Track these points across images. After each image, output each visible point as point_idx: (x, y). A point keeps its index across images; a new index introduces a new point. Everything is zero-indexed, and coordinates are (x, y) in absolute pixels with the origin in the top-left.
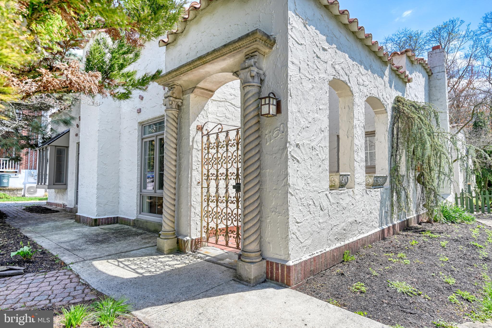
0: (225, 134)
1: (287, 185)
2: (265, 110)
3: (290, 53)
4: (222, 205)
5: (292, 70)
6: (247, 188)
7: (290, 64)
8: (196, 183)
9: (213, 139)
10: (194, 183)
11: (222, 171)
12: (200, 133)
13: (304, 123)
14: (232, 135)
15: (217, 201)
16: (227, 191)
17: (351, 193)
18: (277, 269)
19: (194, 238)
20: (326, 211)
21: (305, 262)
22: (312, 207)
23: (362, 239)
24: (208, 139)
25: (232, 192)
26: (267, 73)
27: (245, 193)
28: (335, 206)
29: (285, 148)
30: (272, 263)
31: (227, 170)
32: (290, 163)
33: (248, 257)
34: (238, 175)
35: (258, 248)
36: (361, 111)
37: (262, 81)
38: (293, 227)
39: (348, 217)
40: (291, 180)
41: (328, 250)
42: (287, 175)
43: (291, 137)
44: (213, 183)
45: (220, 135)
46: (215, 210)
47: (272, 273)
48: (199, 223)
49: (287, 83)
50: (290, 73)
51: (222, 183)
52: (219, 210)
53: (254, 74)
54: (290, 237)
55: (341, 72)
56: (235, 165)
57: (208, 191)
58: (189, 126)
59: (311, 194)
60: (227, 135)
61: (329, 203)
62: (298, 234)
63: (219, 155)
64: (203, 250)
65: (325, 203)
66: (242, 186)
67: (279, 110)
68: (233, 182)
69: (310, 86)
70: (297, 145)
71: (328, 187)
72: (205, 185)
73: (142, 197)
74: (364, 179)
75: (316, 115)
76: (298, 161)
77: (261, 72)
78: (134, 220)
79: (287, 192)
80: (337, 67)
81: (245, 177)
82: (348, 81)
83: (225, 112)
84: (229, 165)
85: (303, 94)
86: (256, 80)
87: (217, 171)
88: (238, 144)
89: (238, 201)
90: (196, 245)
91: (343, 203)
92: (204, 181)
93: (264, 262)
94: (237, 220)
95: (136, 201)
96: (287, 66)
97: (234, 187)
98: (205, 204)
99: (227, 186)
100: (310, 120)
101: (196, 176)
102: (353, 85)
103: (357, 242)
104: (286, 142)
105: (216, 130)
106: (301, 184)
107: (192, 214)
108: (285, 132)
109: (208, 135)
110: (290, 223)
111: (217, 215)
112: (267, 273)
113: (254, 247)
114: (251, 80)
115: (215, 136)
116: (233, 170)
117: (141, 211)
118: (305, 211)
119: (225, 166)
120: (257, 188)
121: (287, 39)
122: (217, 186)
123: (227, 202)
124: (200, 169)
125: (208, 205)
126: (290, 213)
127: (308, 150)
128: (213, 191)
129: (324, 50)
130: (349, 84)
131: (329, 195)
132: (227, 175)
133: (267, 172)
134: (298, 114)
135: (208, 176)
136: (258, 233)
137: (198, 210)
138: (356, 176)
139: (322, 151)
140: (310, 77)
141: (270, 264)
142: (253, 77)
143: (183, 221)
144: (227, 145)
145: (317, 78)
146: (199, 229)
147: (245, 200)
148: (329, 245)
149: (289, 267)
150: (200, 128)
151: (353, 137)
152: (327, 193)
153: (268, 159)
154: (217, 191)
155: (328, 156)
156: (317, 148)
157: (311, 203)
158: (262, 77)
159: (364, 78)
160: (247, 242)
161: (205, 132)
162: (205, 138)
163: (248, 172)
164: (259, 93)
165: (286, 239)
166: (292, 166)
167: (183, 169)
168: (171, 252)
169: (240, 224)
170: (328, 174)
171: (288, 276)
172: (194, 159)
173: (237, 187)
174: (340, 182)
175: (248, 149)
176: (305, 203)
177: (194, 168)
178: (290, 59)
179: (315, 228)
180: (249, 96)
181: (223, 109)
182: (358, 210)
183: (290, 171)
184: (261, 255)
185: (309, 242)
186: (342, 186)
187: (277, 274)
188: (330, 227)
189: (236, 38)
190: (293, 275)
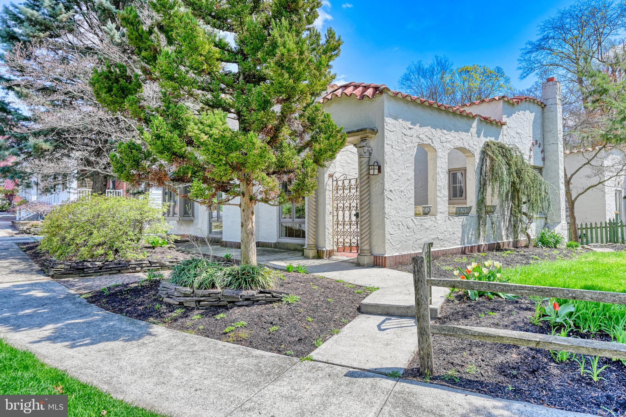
0: (348, 181)
1: (384, 213)
2: (372, 172)
3: (385, 139)
4: (347, 227)
5: (387, 148)
6: (362, 215)
7: (386, 146)
8: (329, 213)
9: (340, 183)
10: (327, 212)
11: (347, 205)
12: (331, 179)
13: (395, 177)
14: (353, 182)
15: (344, 224)
16: (350, 218)
17: (434, 219)
18: (379, 259)
19: (328, 249)
20: (412, 229)
21: (396, 256)
22: (401, 226)
23: (443, 250)
24: (337, 183)
25: (354, 218)
26: (373, 149)
27: (361, 218)
28: (419, 227)
29: (383, 193)
30: (377, 257)
31: (350, 204)
32: (386, 201)
33: (363, 253)
34: (357, 207)
35: (368, 248)
36: (444, 161)
37: (370, 154)
38: (388, 236)
39: (430, 235)
40: (386, 211)
41: (412, 252)
42: (384, 208)
43: (387, 186)
44: (341, 213)
45: (345, 181)
46: (342, 230)
47: (377, 262)
48: (332, 240)
49: (384, 157)
50: (386, 150)
51: (347, 213)
52: (345, 230)
53: (365, 151)
54: (386, 241)
55: (425, 138)
56: (355, 201)
57: (338, 218)
58: (324, 175)
59: (400, 219)
60: (350, 182)
61: (414, 225)
62: (391, 240)
63: (345, 195)
64: (334, 257)
65: (411, 224)
66: (360, 214)
67: (379, 171)
68: (354, 212)
69: (400, 154)
70: (391, 191)
71: (413, 214)
72: (335, 214)
73: (280, 224)
74: (447, 209)
75: (404, 171)
76: (391, 200)
77: (370, 149)
78: (275, 243)
79: (384, 217)
80: (421, 136)
81: (361, 209)
82: (431, 143)
83: (347, 158)
84: (351, 201)
85: (394, 160)
86: (367, 154)
87: (344, 205)
88: (357, 188)
89: (357, 224)
90: (329, 254)
91: (427, 226)
92: (335, 212)
93: (372, 256)
94: (357, 236)
95: (276, 228)
96: (383, 146)
97: (355, 215)
98: (335, 227)
99: (350, 214)
100: (400, 174)
101: (329, 208)
102: (436, 145)
103: (438, 251)
104: (384, 189)
105: (342, 178)
106: (393, 212)
107: (327, 234)
108: (383, 184)
109: (337, 181)
110: (386, 234)
111: (344, 234)
112: (374, 262)
113: (366, 247)
114: (364, 154)
115: (342, 181)
116: (354, 204)
117: (280, 236)
118: (396, 228)
119: (348, 201)
120: (368, 215)
121: (384, 131)
122: (344, 214)
123: (350, 225)
124: (331, 204)
125: (338, 227)
126: (386, 229)
127: (398, 193)
128: (340, 218)
129: (410, 129)
130: (432, 145)
131: (415, 220)
132: (350, 208)
133: (374, 206)
134: (391, 173)
135: (337, 208)
136: (369, 240)
137: (331, 230)
138: (439, 207)
139: (408, 193)
140: (400, 149)
141: (375, 257)
142: (365, 153)
143: (321, 238)
144: (350, 189)
145: (405, 148)
146: (332, 244)
147: (361, 222)
148: (414, 250)
149: (385, 257)
150: (331, 176)
151: (436, 181)
152: (413, 218)
153: (374, 199)
154: (344, 218)
155: (413, 195)
156: (405, 191)
157: (400, 223)
158: (371, 151)
159: (447, 136)
160: (363, 245)
161: (335, 179)
162: (335, 183)
163: (363, 206)
164: (369, 161)
165: (384, 242)
166: (387, 203)
167: (320, 204)
168: (314, 258)
169: (359, 238)
170: (413, 206)
171: (385, 262)
172: (327, 197)
173: (357, 215)
174: (423, 211)
175: (362, 193)
176: (396, 224)
177: (327, 202)
178: (385, 142)
179: (403, 239)
180: (363, 163)
181: (346, 157)
182: (440, 231)
183: (386, 205)
184: (371, 252)
185: (399, 246)
186: (425, 214)
187: (379, 262)
188: (415, 240)
189: (355, 129)
190: (388, 262)
